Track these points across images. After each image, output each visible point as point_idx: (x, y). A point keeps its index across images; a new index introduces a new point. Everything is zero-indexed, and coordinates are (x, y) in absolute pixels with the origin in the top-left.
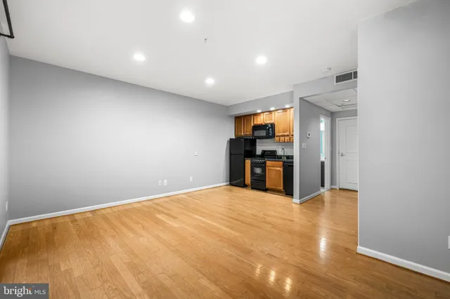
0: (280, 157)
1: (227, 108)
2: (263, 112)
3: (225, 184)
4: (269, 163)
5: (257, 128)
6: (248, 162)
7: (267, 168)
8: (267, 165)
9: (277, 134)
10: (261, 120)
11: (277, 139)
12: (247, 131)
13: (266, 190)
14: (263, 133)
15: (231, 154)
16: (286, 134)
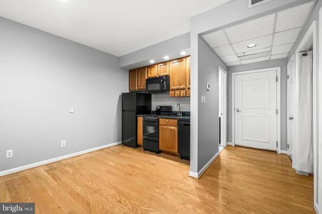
0: (175, 114)
1: (119, 59)
2: (157, 64)
3: (116, 143)
4: (162, 121)
5: (151, 81)
6: (140, 119)
7: (160, 127)
8: (160, 123)
9: (172, 87)
10: (155, 72)
11: (172, 93)
12: (141, 85)
13: (158, 152)
14: (157, 87)
15: (123, 111)
16: (182, 87)
